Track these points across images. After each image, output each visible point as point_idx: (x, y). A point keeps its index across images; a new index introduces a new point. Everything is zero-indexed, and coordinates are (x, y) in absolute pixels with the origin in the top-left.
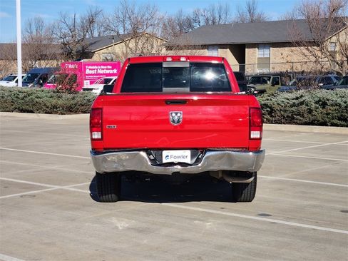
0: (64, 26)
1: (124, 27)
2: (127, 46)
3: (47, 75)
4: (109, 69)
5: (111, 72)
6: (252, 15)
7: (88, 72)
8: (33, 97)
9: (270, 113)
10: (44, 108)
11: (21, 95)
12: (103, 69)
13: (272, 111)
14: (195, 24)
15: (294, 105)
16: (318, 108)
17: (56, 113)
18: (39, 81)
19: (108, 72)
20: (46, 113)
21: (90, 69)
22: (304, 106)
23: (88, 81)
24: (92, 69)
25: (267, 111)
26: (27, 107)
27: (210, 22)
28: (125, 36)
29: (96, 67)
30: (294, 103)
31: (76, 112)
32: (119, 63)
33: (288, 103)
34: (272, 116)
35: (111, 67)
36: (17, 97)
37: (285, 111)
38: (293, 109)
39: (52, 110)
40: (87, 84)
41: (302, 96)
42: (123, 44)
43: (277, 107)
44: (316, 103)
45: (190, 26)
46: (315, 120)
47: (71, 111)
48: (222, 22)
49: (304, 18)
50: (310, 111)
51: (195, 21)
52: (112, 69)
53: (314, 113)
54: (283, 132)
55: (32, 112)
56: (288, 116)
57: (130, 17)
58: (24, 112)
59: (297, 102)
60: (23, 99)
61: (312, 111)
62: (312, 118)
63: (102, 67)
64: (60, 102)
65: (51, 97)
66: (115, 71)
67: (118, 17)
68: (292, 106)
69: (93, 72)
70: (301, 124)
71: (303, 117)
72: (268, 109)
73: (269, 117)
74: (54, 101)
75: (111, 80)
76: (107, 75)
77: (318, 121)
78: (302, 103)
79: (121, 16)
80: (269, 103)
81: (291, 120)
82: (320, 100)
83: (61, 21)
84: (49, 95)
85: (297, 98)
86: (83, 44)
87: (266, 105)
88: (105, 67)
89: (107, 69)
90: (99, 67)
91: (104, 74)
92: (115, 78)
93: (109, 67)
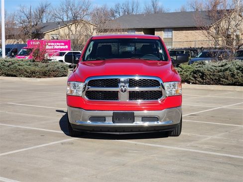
0: (23, 14)
1: (67, 16)
2: (69, 29)
3: (17, 49)
4: (63, 45)
5: (64, 47)
6: (155, 9)
7: (47, 47)
8: (16, 65)
9: (202, 77)
10: (25, 73)
11: (7, 64)
12: (58, 45)
13: (203, 75)
14: (116, 14)
15: (221, 71)
16: (239, 73)
17: (34, 77)
18: (11, 54)
19: (62, 47)
20: (26, 77)
22: (228, 71)
24: (50, 45)
25: (199, 75)
26: (11, 73)
27: (126, 13)
28: (68, 22)
29: (53, 44)
30: (221, 69)
31: (49, 76)
32: (69, 41)
33: (216, 69)
34: (203, 79)
35: (63, 44)
36: (3, 65)
37: (214, 75)
38: (220, 74)
39: (32, 74)
41: (226, 64)
42: (66, 28)
43: (207, 72)
44: (237, 69)
45: (113, 15)
46: (236, 82)
47: (45, 76)
48: (134, 13)
49: (193, 10)
50: (233, 75)
51: (116, 12)
52: (65, 45)
53: (236, 77)
54: (213, 90)
55: (15, 76)
56: (215, 79)
57: (71, 9)
58: (9, 76)
59: (223, 68)
60: (8, 66)
61: (234, 75)
62: (234, 80)
63: (58, 44)
64: (37, 69)
65: (30, 65)
66: (67, 47)
67: (63, 9)
68: (219, 72)
69: (51, 47)
70: (226, 85)
71: (228, 80)
72: (200, 74)
73: (200, 80)
74: (33, 68)
75: (65, 53)
76: (61, 50)
77: (239, 83)
78: (226, 70)
79: (65, 8)
80: (201, 69)
81: (218, 82)
82: (240, 67)
83: (21, 11)
84: (28, 63)
85: (222, 66)
86: (37, 27)
87: (199, 71)
88: (60, 44)
89: (61, 45)
90: (55, 44)
91: (59, 49)
92: (67, 52)
93: (62, 44)
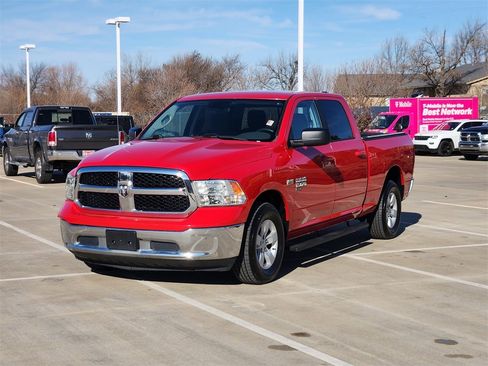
4: (460, 109)
5: (462, 112)
7: (426, 112)
12: (450, 109)
19: (458, 112)
21: (429, 109)
23: (426, 126)
24: (432, 109)
29: (439, 106)
32: (476, 100)
35: (462, 106)
40: (423, 130)
52: (466, 108)
63: (449, 106)
66: (469, 111)
69: (434, 113)
75: (458, 124)
76: (456, 117)
88: (454, 106)
89: (456, 108)
90: (444, 106)
91: (450, 116)
92: (463, 122)
93: (459, 105)
